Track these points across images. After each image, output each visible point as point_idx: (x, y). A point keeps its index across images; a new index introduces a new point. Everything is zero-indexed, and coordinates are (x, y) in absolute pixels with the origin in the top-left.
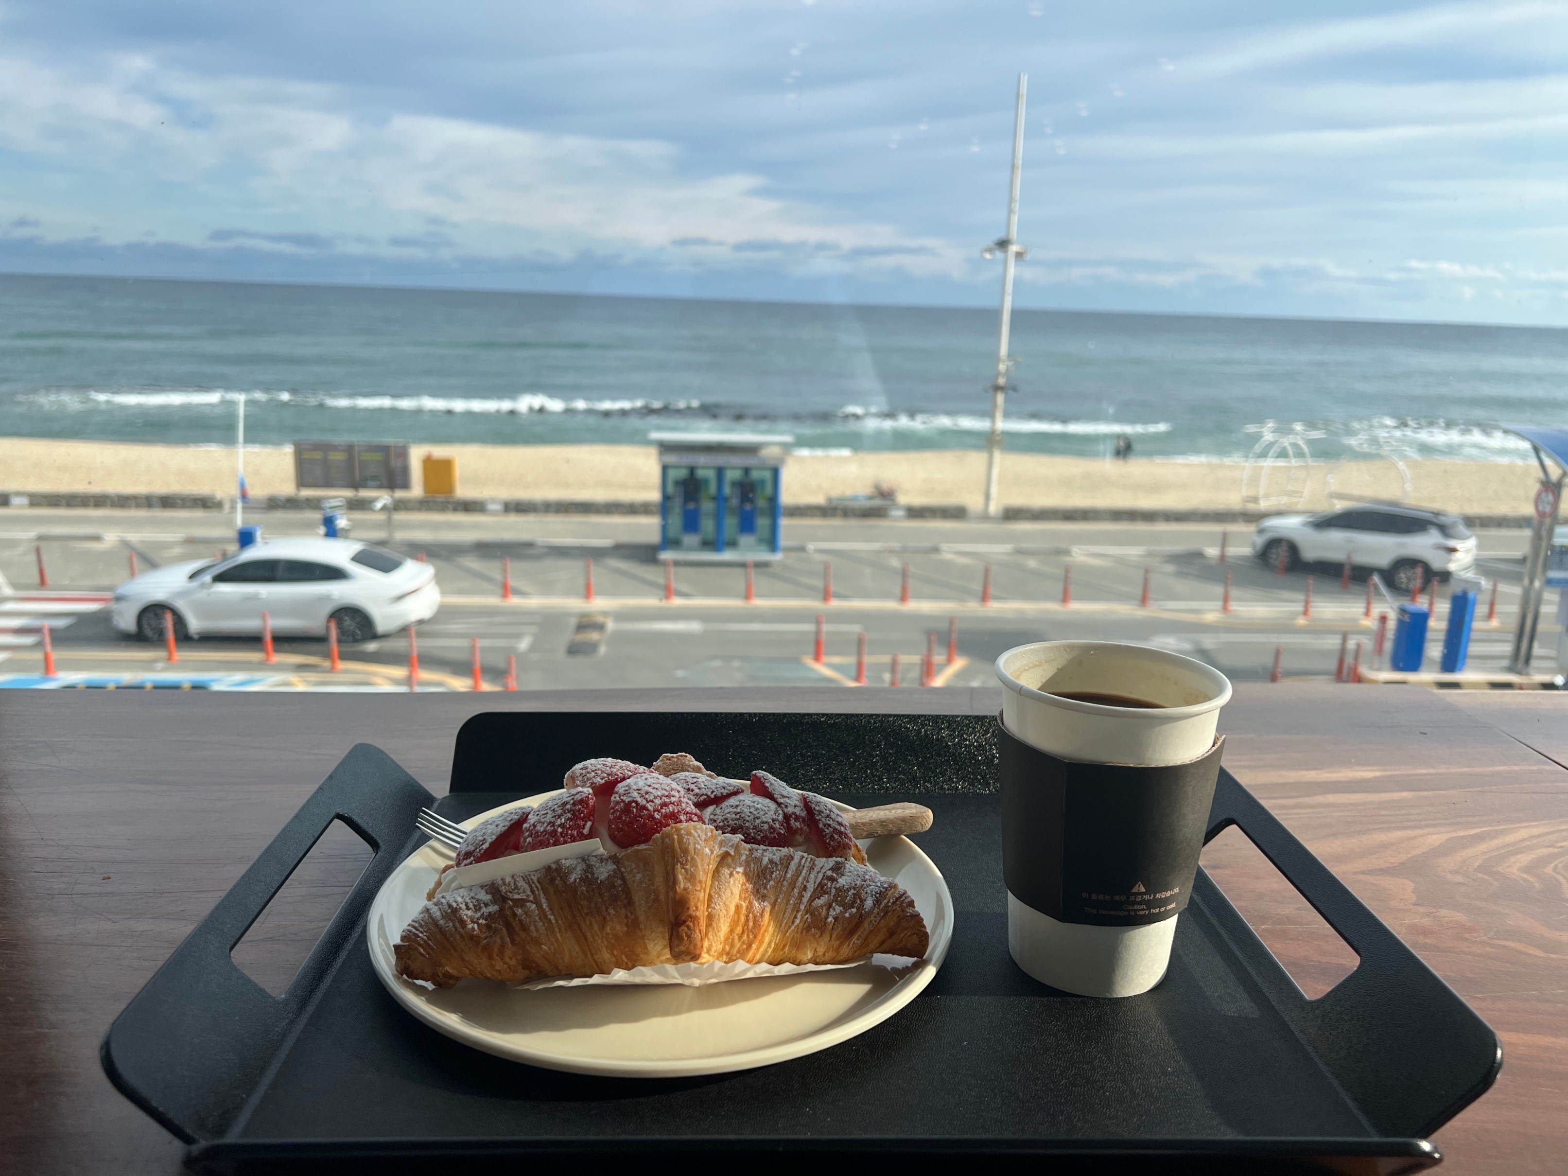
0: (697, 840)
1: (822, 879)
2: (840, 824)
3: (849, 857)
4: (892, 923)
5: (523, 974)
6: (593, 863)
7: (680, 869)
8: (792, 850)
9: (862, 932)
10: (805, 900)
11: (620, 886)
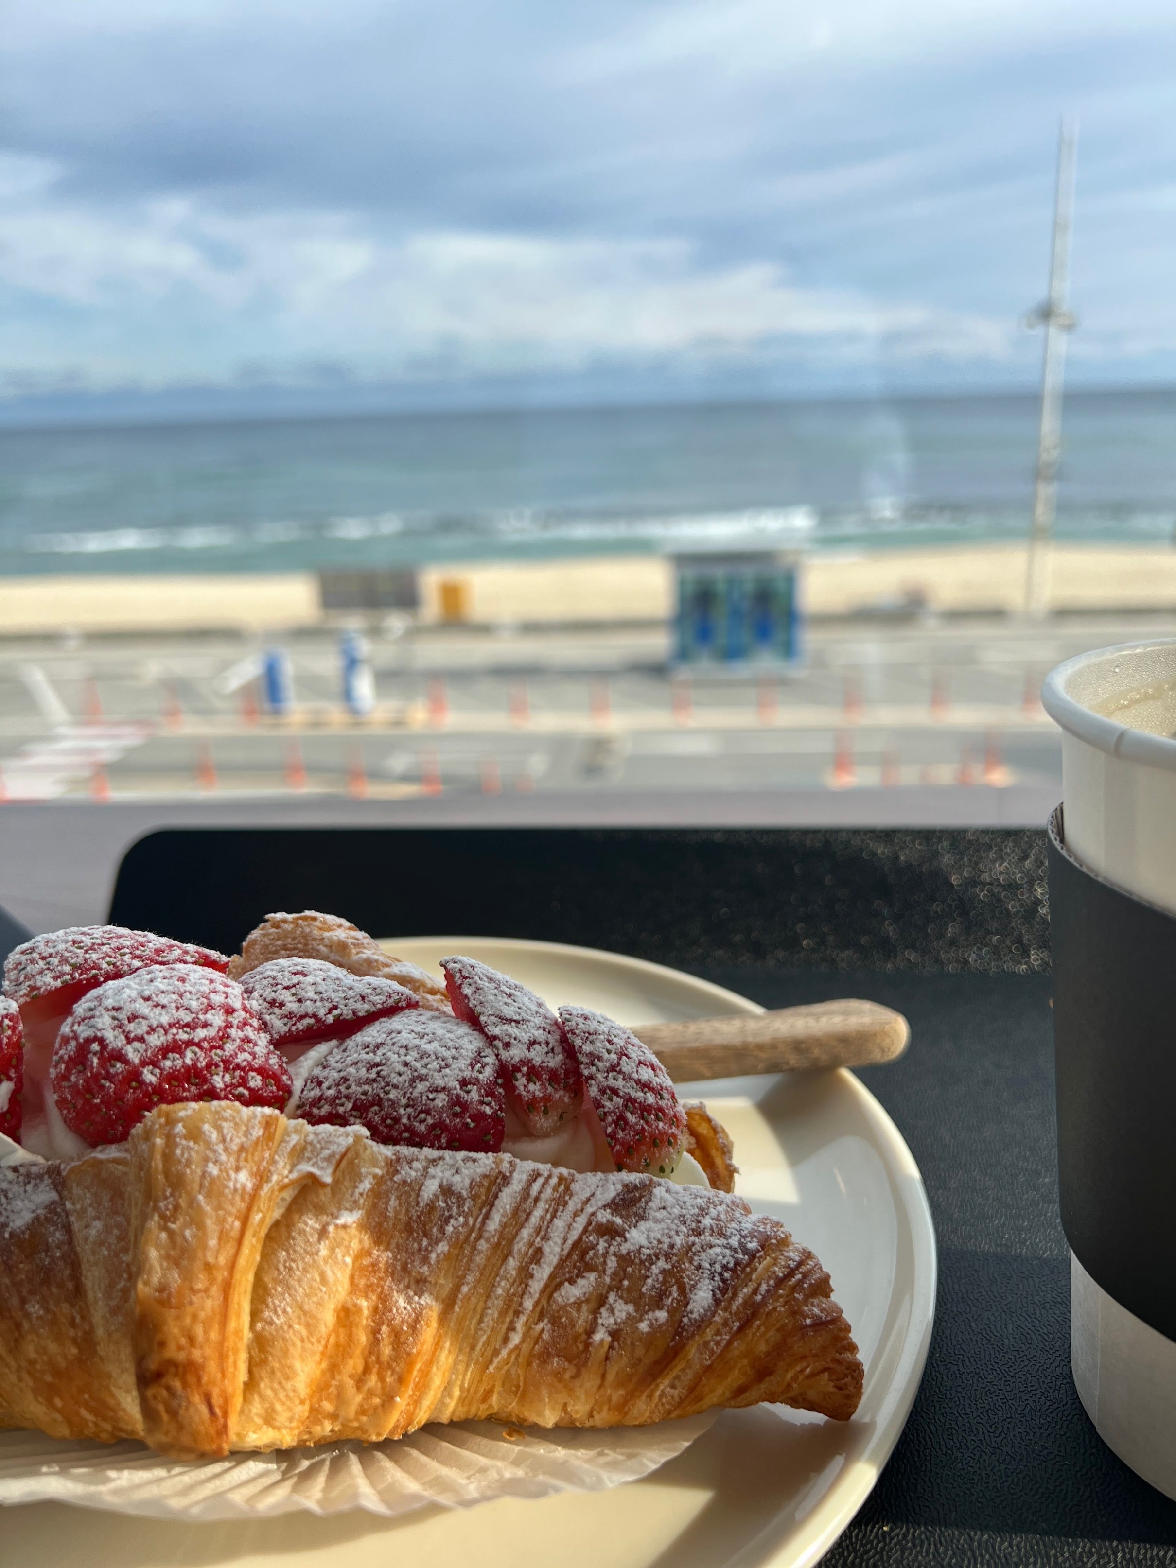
0: (216, 1150)
1: (585, 1231)
2: (645, 1086)
4: (763, 1347)
7: (155, 1229)
8: (507, 1157)
9: (683, 1370)
10: (536, 1286)
11: (58, 1247)
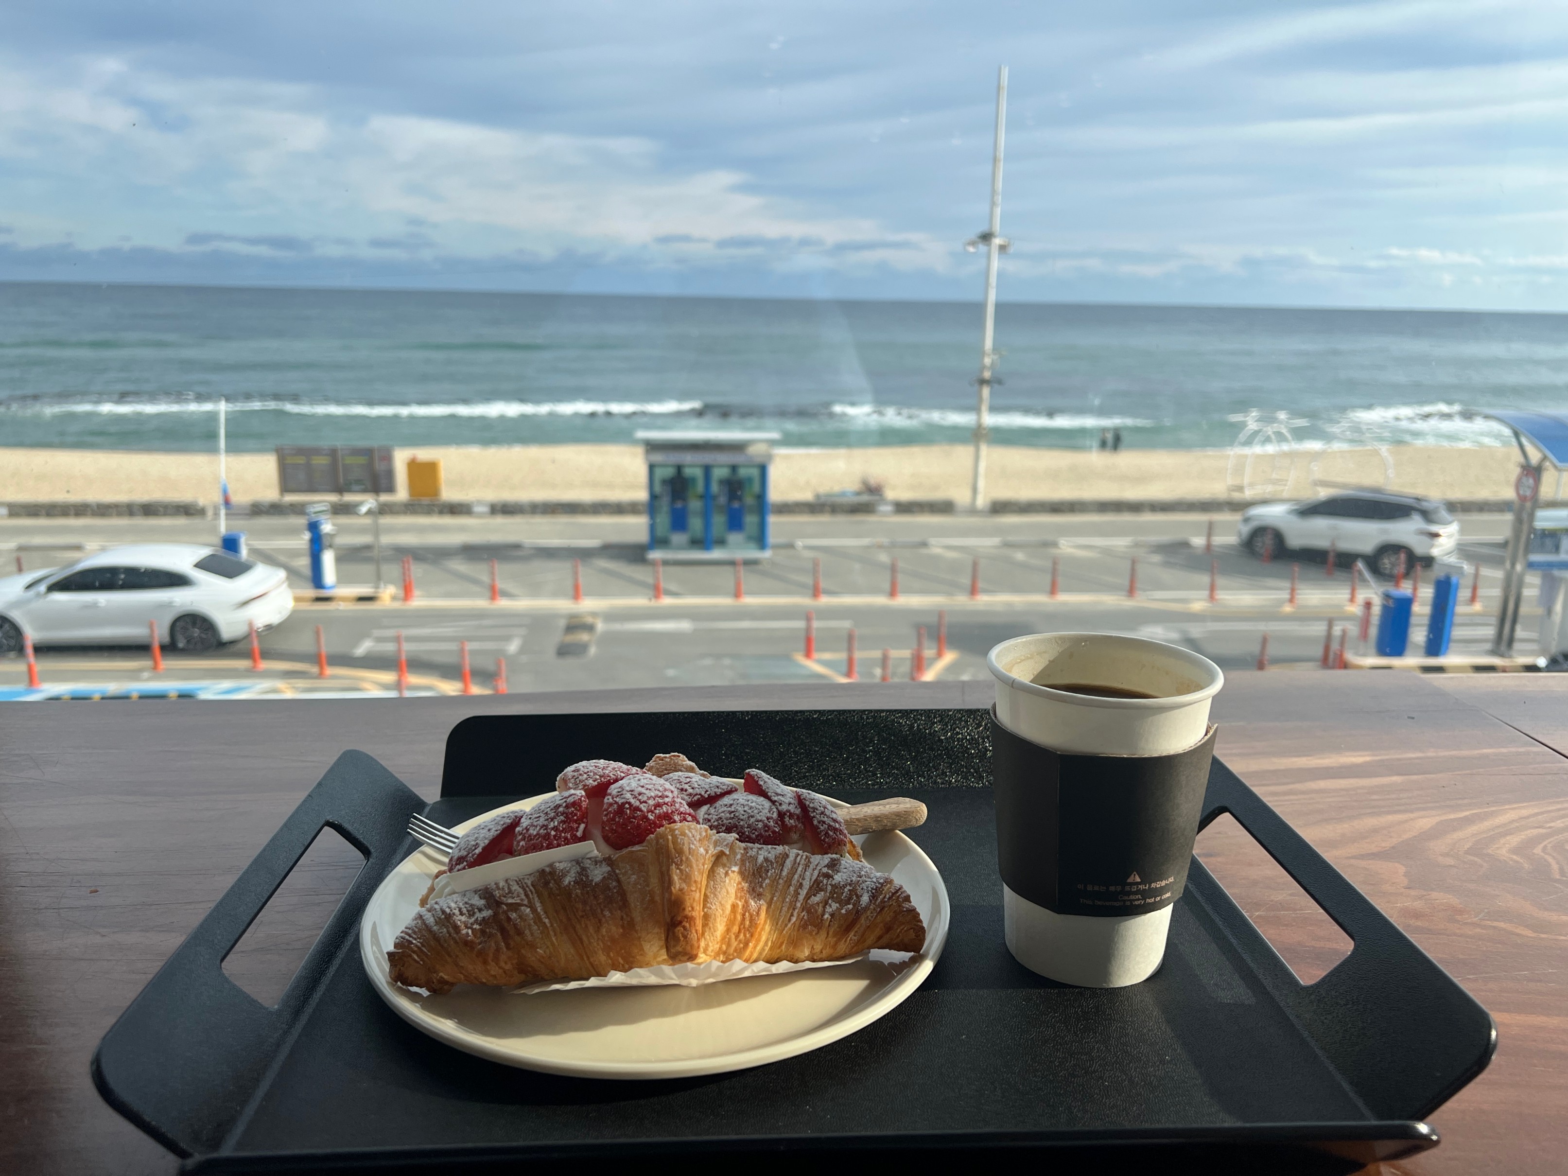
0: (691, 840)
1: (818, 876)
2: (835, 821)
3: (845, 853)
4: (888, 919)
5: (519, 978)
6: (588, 866)
7: (674, 869)
8: (787, 847)
9: (858, 928)
10: (801, 897)
11: (614, 888)
